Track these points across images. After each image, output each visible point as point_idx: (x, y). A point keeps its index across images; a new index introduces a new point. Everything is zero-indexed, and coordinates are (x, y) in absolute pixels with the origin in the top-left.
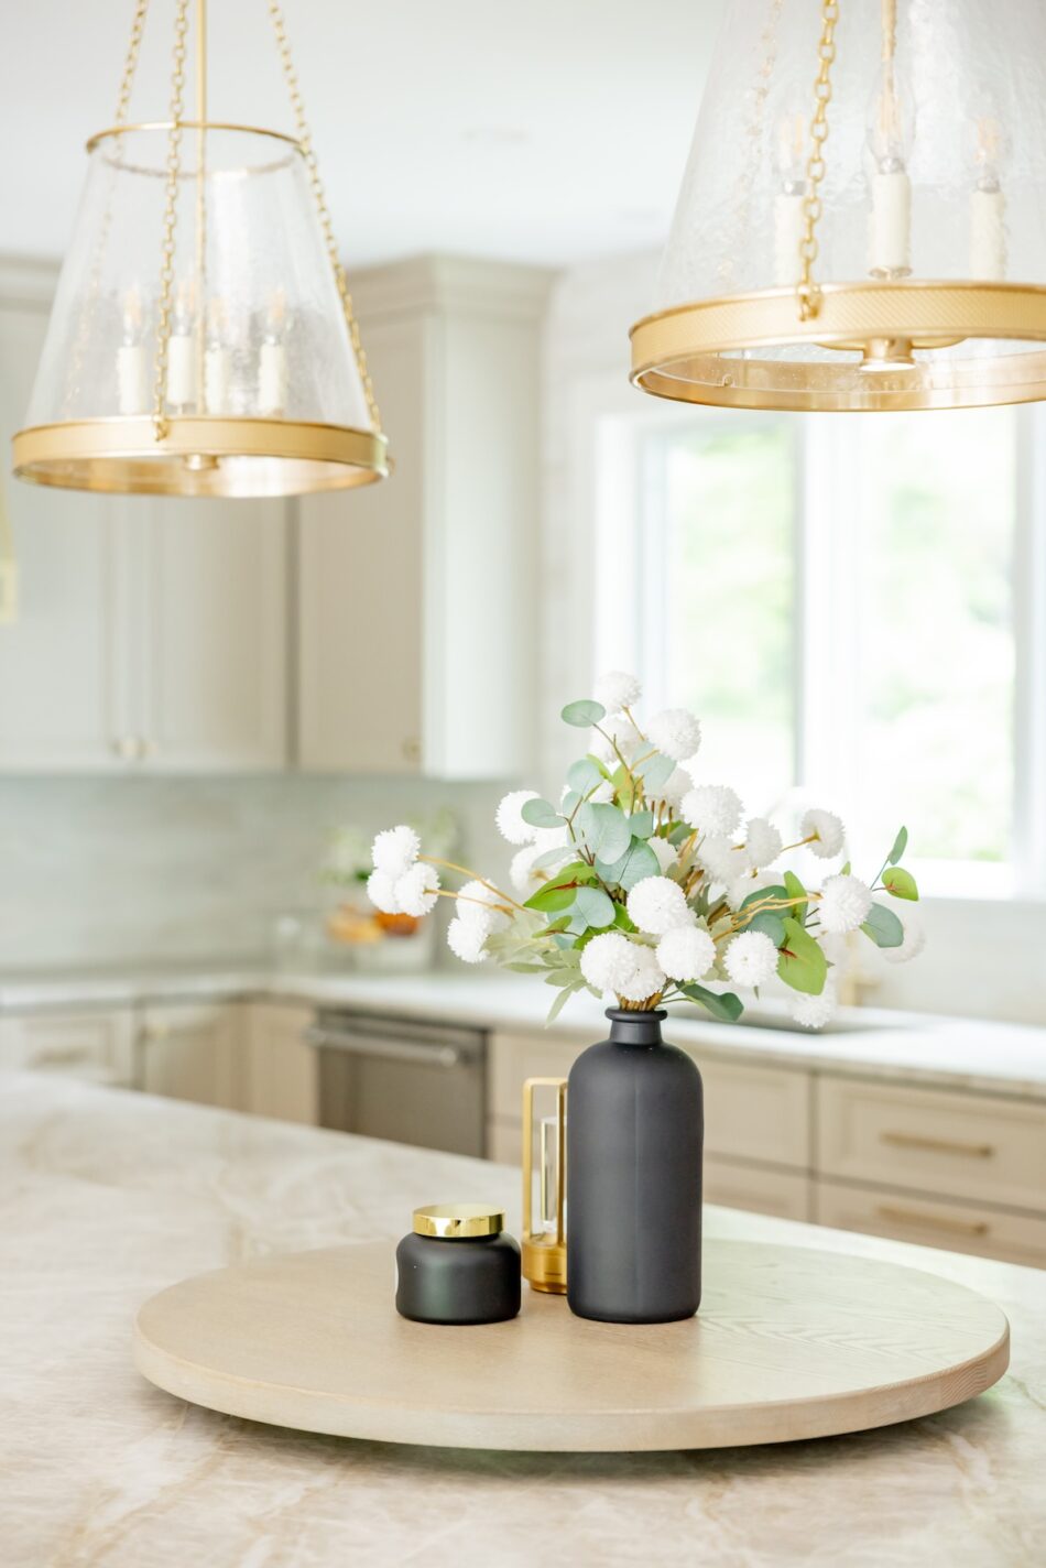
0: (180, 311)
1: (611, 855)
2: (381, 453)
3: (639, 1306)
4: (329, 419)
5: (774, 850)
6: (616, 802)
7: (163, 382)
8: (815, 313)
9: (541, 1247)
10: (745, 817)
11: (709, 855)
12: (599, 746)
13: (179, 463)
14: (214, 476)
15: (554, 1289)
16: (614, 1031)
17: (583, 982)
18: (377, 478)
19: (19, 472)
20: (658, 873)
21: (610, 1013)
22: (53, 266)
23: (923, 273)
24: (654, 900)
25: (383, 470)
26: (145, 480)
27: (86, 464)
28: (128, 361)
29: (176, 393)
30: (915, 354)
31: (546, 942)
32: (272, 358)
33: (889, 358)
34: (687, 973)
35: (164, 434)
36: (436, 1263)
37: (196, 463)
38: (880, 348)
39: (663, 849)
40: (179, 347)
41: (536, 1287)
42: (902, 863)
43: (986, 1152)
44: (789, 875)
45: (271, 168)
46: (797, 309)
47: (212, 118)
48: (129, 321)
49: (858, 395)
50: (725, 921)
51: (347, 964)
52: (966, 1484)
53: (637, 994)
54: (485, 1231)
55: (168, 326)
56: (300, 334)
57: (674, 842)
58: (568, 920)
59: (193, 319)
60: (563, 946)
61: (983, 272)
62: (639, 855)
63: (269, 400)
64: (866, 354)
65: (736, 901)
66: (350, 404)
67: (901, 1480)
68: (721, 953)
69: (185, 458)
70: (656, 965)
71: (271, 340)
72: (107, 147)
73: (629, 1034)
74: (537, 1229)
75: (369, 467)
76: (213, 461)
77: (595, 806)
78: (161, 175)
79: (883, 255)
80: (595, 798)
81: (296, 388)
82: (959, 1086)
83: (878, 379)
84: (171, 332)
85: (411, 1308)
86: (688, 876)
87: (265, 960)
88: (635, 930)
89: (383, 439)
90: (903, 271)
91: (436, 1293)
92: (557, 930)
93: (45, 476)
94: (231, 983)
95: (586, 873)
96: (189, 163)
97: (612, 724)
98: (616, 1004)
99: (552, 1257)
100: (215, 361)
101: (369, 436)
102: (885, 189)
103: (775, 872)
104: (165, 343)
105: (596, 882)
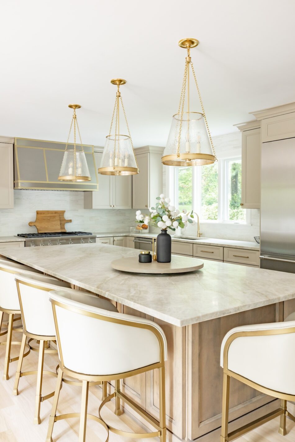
0: (116, 155)
1: (161, 213)
2: (138, 170)
3: (164, 261)
4: (132, 167)
5: (179, 213)
6: (162, 208)
7: (114, 163)
8: (179, 156)
9: (155, 256)
10: (176, 209)
11: (172, 213)
12: (160, 202)
13: (116, 172)
14: (120, 173)
15: (156, 260)
16: (162, 232)
17: (158, 227)
18: (138, 173)
19: (99, 173)
20: (166, 215)
21: (161, 230)
22: (103, 148)
23: (191, 152)
24: (165, 218)
25: (138, 172)
26: (113, 174)
27: (106, 172)
28: (111, 160)
29: (116, 164)
30: (191, 160)
31: (154, 222)
32: (126, 160)
33: (188, 161)
34: (169, 225)
35: (114, 169)
36: (143, 256)
37: (118, 172)
38: (187, 160)
39: (167, 213)
40: (116, 159)
41: (154, 260)
42: (192, 214)
43: (213, 252)
44: (180, 216)
45: (126, 139)
46: (177, 156)
47: (120, 134)
48: (111, 156)
49: (185, 164)
50: (173, 220)
51: (139, 233)
52: (196, 277)
53: (164, 228)
54: (148, 253)
55: (115, 157)
56: (129, 157)
57: (168, 212)
58: (156, 220)
59: (117, 156)
60: (156, 223)
61: (198, 152)
62: (164, 213)
63: (126, 164)
64: (186, 160)
65: (175, 218)
66: (135, 165)
67: (189, 277)
68: (172, 223)
69: (117, 171)
70: (165, 224)
71: (126, 158)
72: (108, 137)
73: (163, 232)
74: (154, 254)
75: (137, 172)
76: (120, 172)
77: (159, 208)
78: (114, 140)
79: (187, 150)
80: (159, 207)
81: (129, 164)
82: (209, 245)
83: (188, 163)
84: (115, 158)
85: (140, 261)
86: (170, 216)
87: (129, 232)
88: (163, 221)
89: (138, 169)
90: (189, 152)
91: (143, 260)
92: (155, 221)
93: (102, 173)
94: (124, 235)
95: (158, 215)
96: (117, 139)
97: (162, 200)
98: (162, 229)
99: (156, 256)
100: (120, 160)
101: (137, 169)
102: (187, 144)
103: (179, 215)
104: (114, 159)
105: (160, 216)
